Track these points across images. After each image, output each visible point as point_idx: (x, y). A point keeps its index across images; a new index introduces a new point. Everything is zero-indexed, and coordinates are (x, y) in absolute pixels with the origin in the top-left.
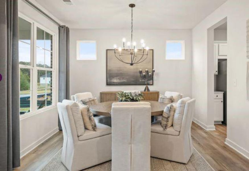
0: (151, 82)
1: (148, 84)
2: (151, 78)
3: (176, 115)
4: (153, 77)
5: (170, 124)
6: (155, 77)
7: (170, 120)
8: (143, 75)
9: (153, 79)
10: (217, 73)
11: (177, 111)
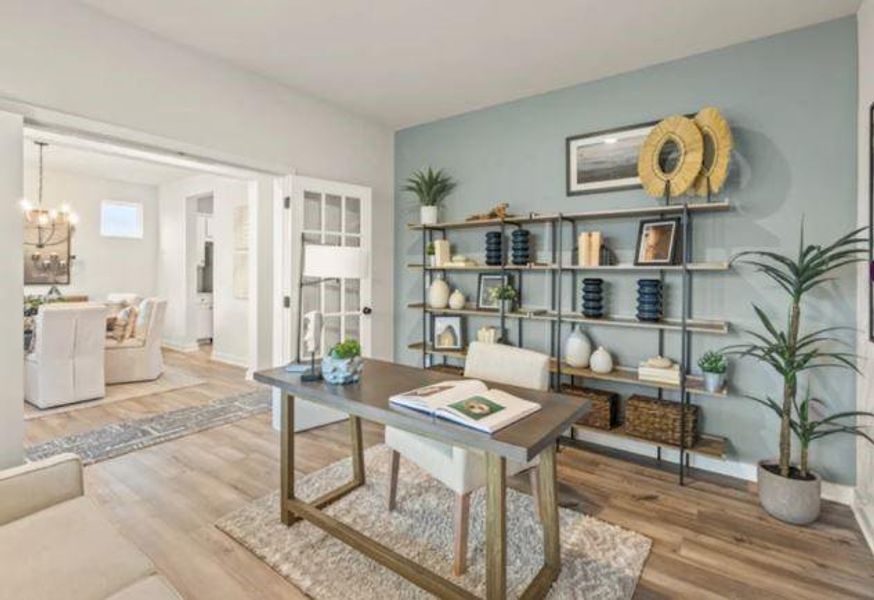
0: (64, 278)
1: (57, 283)
2: (66, 270)
3: (140, 321)
4: (68, 270)
5: (128, 335)
6: (73, 269)
7: (129, 328)
8: (43, 264)
9: (69, 274)
10: (203, 265)
11: (141, 315)
